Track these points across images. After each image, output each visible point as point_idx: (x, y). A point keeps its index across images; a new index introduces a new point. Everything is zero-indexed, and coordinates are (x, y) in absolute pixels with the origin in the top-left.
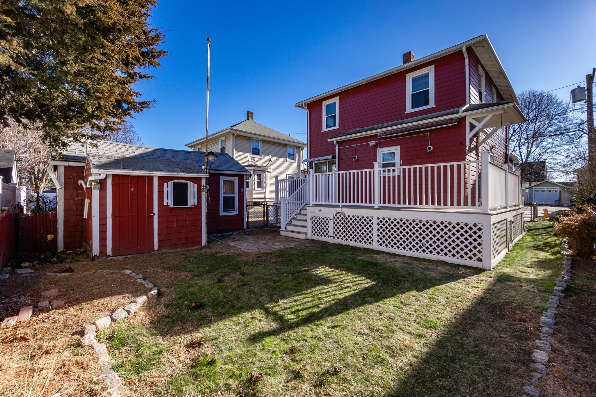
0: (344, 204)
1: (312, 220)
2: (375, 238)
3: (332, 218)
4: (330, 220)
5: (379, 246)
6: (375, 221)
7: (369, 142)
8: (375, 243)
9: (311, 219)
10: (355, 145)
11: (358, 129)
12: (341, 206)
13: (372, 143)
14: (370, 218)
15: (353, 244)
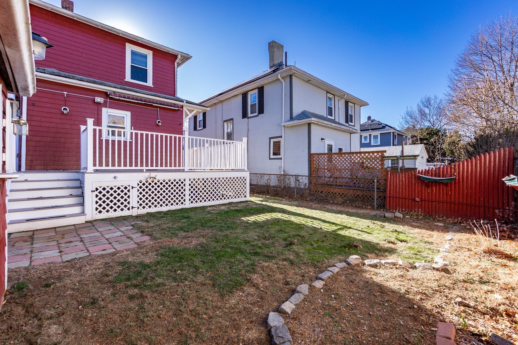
0: (150, 168)
1: (97, 193)
2: (187, 198)
3: (136, 185)
4: (133, 188)
5: (191, 203)
6: (187, 183)
7: (95, 96)
8: (187, 202)
9: (92, 191)
10: (65, 93)
11: (56, 71)
12: (145, 171)
13: (99, 99)
14: (182, 180)
15: (165, 209)
